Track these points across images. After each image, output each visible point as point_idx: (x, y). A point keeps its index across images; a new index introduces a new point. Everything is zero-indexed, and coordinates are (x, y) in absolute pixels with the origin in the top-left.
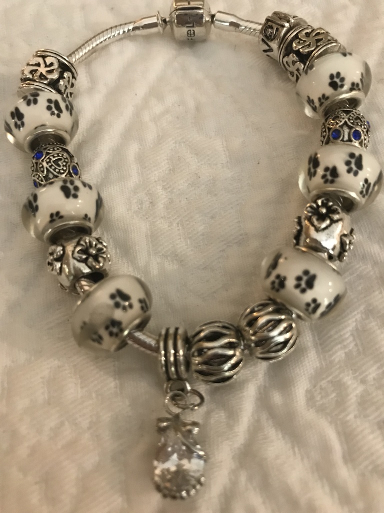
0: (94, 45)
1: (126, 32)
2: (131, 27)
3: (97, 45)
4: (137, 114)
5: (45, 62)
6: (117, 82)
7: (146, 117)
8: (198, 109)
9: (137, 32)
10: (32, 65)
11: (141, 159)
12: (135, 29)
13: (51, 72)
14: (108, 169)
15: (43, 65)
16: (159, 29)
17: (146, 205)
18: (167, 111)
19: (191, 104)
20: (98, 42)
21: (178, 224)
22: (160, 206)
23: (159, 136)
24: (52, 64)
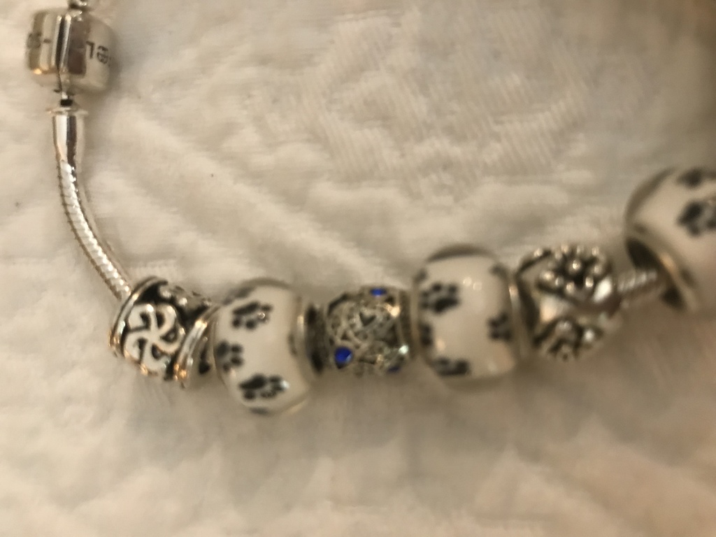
0: (95, 242)
1: (75, 179)
2: (69, 168)
3: (95, 237)
4: (256, 176)
5: (138, 329)
6: (175, 209)
7: (264, 160)
8: (263, 60)
9: (78, 158)
10: (141, 355)
11: (353, 178)
12: (71, 161)
13: (160, 320)
14: (360, 242)
15: (144, 334)
16: (79, 115)
17: (447, 178)
18: (259, 121)
19: (250, 72)
20: (90, 234)
21: (497, 122)
22: (456, 151)
23: (308, 141)
24: (145, 317)
